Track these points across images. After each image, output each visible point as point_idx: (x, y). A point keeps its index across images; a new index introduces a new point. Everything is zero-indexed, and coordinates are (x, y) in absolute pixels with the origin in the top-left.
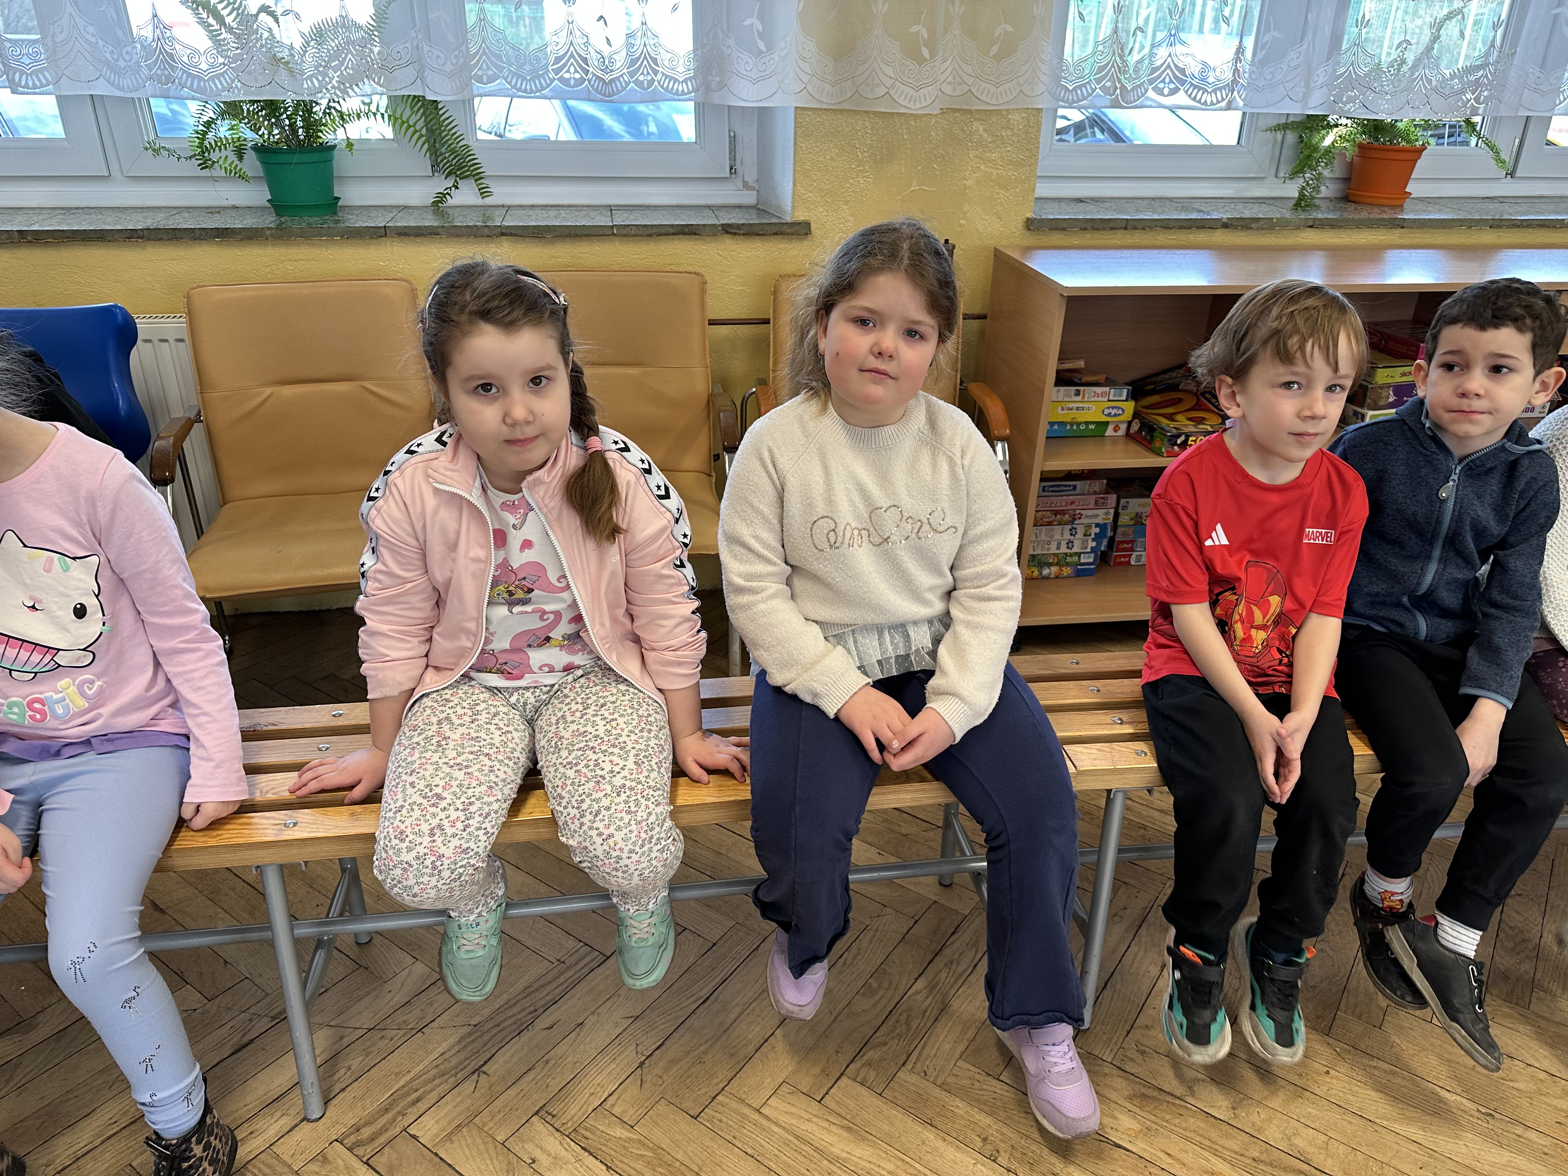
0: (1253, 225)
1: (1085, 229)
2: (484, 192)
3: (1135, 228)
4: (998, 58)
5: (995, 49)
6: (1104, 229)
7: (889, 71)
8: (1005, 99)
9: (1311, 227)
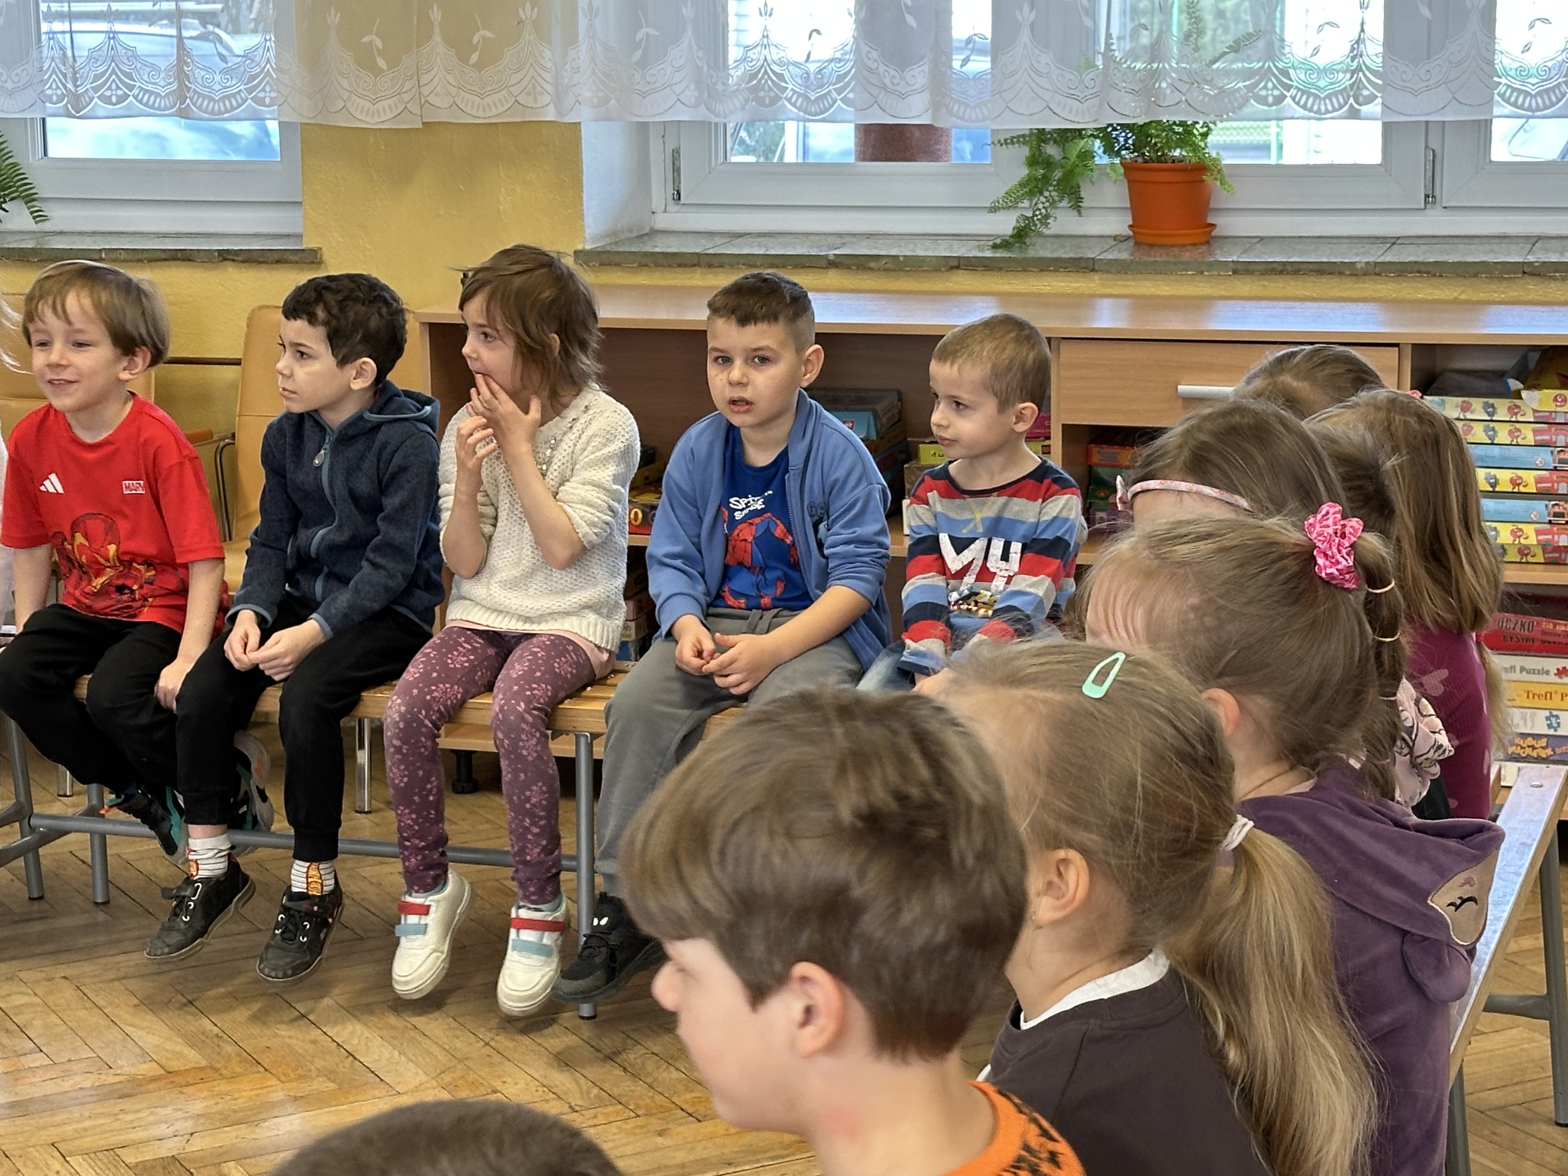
0: (872, 265)
1: (646, 265)
2: (38, 216)
3: (710, 266)
4: (479, 66)
5: (474, 58)
6: (670, 266)
7: (345, 83)
8: (495, 112)
9: (958, 267)
